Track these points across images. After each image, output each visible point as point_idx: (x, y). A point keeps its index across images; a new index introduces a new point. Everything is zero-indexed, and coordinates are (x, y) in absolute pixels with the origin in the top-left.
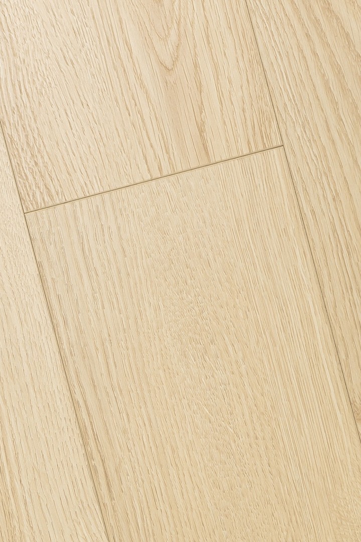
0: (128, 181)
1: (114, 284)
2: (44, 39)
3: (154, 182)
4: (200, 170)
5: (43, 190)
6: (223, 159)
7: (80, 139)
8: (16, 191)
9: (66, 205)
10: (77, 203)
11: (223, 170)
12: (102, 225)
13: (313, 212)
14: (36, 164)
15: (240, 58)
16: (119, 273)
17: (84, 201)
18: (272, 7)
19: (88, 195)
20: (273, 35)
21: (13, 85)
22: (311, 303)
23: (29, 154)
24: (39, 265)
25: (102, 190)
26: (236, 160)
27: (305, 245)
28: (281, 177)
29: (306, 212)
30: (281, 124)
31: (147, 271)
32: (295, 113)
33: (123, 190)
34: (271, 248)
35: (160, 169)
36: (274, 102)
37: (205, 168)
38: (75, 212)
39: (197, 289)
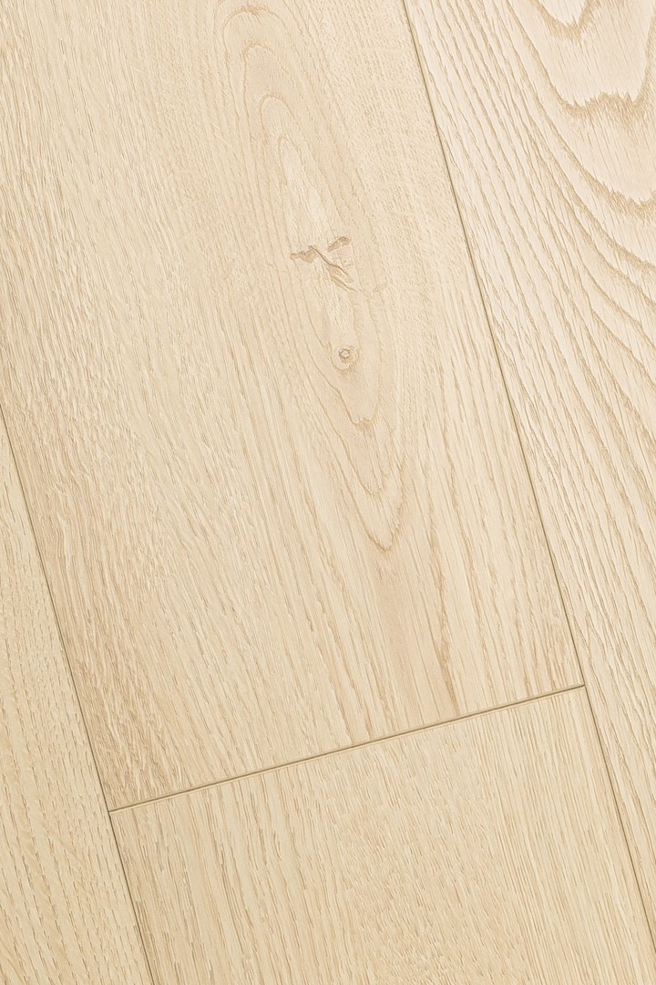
0: (310, 748)
1: (282, 939)
2: (151, 485)
3: (357, 751)
4: (441, 729)
5: (147, 767)
6: (483, 708)
7: (218, 671)
8: (94, 769)
9: (191, 794)
10: (213, 790)
11: (481, 728)
12: (260, 831)
13: (637, 801)
14: (134, 718)
15: (510, 533)
16: (293, 918)
17: (226, 787)
18: (564, 445)
19: (233, 775)
20: (565, 495)
21: (89, 570)
22: (635, 960)
23: (119, 699)
24: (138, 910)
25: (260, 767)
26: (504, 711)
27: (625, 858)
28: (582, 740)
29: (625, 800)
30: (580, 648)
31: (345, 914)
32: (604, 629)
33: (301, 765)
34: (567, 865)
35: (369, 728)
36: (569, 611)
37: (450, 725)
38: (208, 807)
39: (437, 944)
